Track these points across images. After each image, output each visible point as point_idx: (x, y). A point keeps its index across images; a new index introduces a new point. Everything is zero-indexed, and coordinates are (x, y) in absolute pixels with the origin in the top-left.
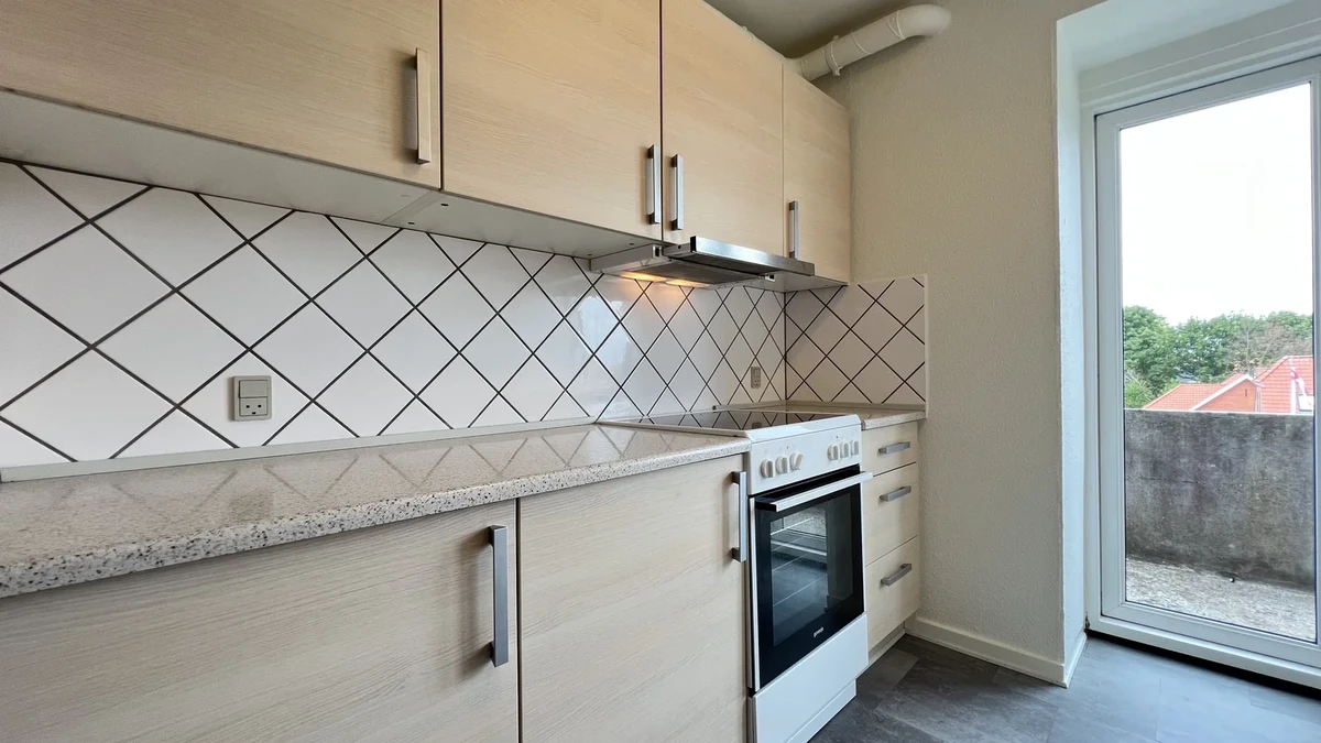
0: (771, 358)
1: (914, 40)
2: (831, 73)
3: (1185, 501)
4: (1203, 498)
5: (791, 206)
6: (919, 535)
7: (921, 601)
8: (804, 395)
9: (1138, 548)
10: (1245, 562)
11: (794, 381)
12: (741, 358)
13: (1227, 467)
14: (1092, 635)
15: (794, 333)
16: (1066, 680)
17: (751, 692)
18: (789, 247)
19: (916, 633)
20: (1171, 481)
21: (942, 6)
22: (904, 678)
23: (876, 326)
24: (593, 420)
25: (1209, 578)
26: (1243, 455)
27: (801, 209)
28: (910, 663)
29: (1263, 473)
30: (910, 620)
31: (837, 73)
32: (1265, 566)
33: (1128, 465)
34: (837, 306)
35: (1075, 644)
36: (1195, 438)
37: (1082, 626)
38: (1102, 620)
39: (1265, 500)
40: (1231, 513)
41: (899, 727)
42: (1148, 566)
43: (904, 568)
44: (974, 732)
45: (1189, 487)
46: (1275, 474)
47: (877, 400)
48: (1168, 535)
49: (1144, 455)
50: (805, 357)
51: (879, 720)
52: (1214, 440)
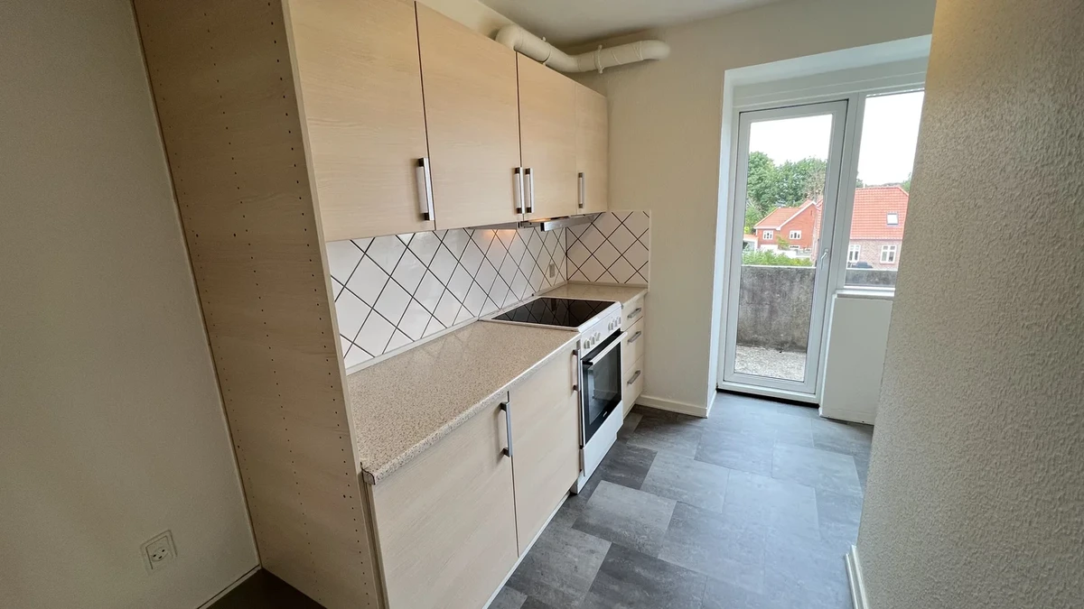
0: (560, 255)
1: (647, 61)
2: (597, 70)
3: (765, 314)
4: (773, 312)
5: (580, 175)
6: (643, 356)
7: (644, 389)
8: (578, 277)
9: (743, 341)
10: (787, 343)
11: (572, 269)
12: (545, 262)
13: (785, 295)
14: (719, 391)
15: (572, 239)
16: (707, 415)
17: (581, 447)
18: (579, 201)
19: (640, 403)
20: (759, 304)
21: (664, 41)
22: (638, 427)
23: (622, 238)
24: (477, 318)
25: (772, 352)
26: (791, 290)
27: (585, 176)
28: (639, 419)
29: (798, 298)
30: (639, 398)
31: (601, 72)
32: (794, 343)
33: (741, 297)
34: (599, 223)
35: (712, 394)
36: (772, 281)
37: (715, 387)
38: (724, 383)
39: (798, 312)
40: (783, 319)
41: (638, 450)
42: (746, 348)
43: (637, 373)
44: (670, 445)
45: (767, 307)
46: (803, 298)
47: (622, 282)
48: (755, 332)
49: (749, 291)
50: (579, 254)
51: (629, 448)
52: (780, 282)
